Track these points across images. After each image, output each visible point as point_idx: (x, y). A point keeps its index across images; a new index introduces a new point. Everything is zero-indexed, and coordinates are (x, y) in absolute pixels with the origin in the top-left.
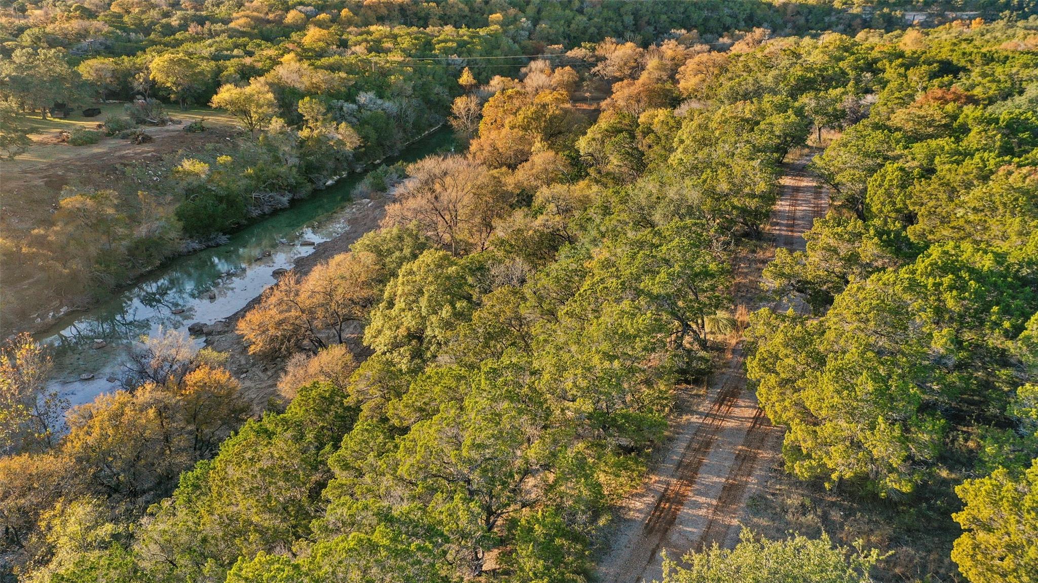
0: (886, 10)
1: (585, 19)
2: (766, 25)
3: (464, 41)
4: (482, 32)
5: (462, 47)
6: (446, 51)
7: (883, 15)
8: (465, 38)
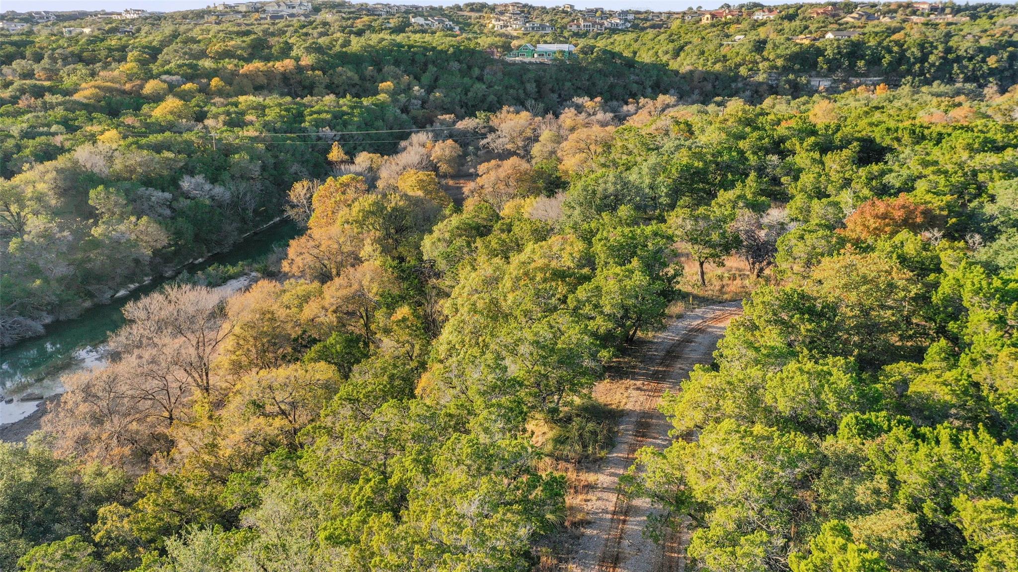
0: (791, 77)
1: (484, 87)
2: (672, 91)
3: (343, 111)
4: (366, 102)
5: (338, 119)
6: (318, 124)
7: (788, 82)
8: (345, 108)
